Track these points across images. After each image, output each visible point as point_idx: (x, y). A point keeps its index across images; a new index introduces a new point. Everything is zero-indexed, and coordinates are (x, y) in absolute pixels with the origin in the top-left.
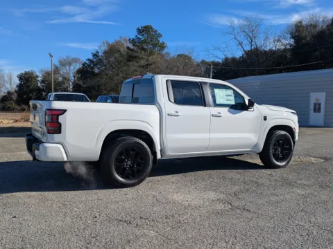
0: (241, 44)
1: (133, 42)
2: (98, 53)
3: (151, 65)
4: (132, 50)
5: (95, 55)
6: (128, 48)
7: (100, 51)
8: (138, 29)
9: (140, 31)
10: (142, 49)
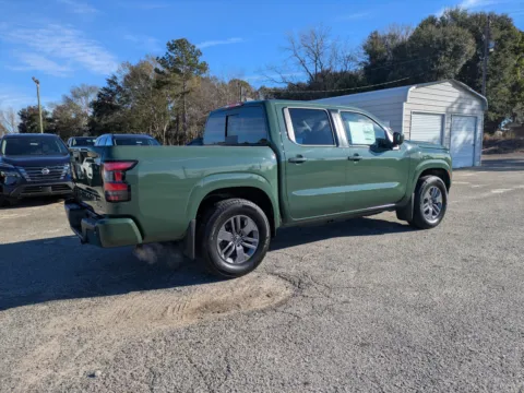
0: (302, 63)
1: (163, 62)
3: (188, 92)
4: (162, 73)
5: (112, 82)
6: (157, 70)
7: (118, 75)
8: (169, 44)
9: (171, 47)
10: (177, 71)
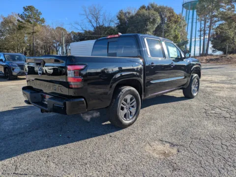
0: (90, 21)
1: (22, 17)
3: (35, 32)
4: (21, 22)
6: (18, 20)
8: (24, 8)
9: (26, 9)
10: (29, 21)
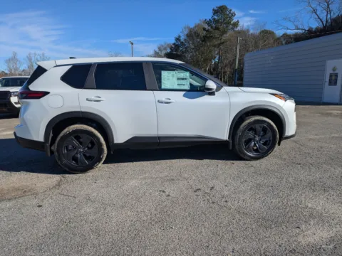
0: (315, 11)
1: (209, 23)
2: (180, 37)
3: (223, 43)
4: (208, 31)
5: (178, 39)
6: (204, 29)
7: (181, 35)
8: (213, 10)
9: (215, 12)
10: (217, 29)
